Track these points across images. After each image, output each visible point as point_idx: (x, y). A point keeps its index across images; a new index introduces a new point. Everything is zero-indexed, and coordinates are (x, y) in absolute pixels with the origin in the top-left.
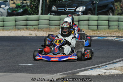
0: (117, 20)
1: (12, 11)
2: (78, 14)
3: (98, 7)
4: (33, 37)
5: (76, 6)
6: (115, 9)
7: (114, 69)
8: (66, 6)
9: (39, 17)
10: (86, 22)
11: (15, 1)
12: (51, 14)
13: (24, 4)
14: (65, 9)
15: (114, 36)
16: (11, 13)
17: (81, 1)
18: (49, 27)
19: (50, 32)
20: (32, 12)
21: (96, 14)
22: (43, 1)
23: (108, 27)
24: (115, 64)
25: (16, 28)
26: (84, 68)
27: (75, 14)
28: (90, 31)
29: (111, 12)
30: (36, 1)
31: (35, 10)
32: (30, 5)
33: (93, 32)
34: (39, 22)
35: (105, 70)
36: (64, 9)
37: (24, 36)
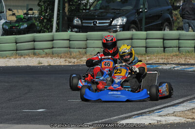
0: (177, 37)
1: (11, 28)
3: (146, 18)
4: (44, 67)
5: (111, 17)
6: (173, 20)
7: (174, 116)
8: (96, 17)
9: (53, 36)
10: (128, 42)
11: (15, 11)
12: (72, 31)
13: (29, 16)
14: (95, 23)
15: (173, 64)
16: (9, 31)
17: (120, 10)
18: (70, 51)
19: (70, 58)
20: (43, 28)
21: (144, 29)
22: (59, 11)
23: (163, 49)
24: (174, 107)
25: (17, 53)
26: (125, 114)
27: (110, 29)
29: (166, 25)
30: (48, 11)
31: (47, 24)
32: (39, 17)
35: (160, 117)
36: (92, 22)
37: (30, 66)
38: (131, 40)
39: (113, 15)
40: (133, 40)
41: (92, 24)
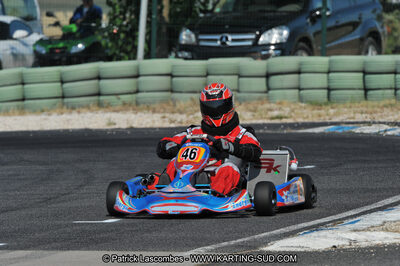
0: (392, 69)
1: (52, 51)
2: (264, 53)
4: (119, 132)
5: (256, 28)
7: (383, 230)
8: (227, 27)
9: (138, 68)
10: (291, 79)
11: (60, 17)
12: (177, 57)
14: (224, 39)
15: (384, 123)
17: (274, 12)
18: (172, 99)
19: (173, 113)
20: (117, 52)
22: (149, 14)
23: (362, 92)
24: (384, 213)
25: (63, 104)
26: (285, 226)
27: (255, 52)
28: (305, 108)
29: (371, 43)
30: (128, 15)
31: (125, 43)
32: (108, 29)
33: (316, 112)
34: (137, 84)
35: (354, 234)
37: (91, 130)
38: (296, 76)
40: (302, 75)
41: (219, 43)
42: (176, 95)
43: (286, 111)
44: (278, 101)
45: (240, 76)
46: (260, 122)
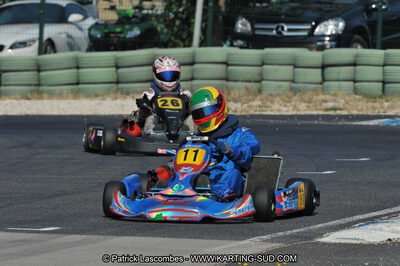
1: (107, 35)
2: (319, 43)
3: (385, 23)
5: (313, 19)
8: (283, 17)
9: (193, 55)
10: (346, 71)
11: (116, 1)
12: (232, 45)
13: (145, 12)
14: (280, 29)
16: (103, 41)
17: (331, 4)
18: (227, 88)
19: (228, 100)
20: (172, 38)
21: (379, 44)
22: (206, 2)
25: (118, 89)
27: (311, 43)
28: (359, 100)
30: (184, 2)
31: (181, 29)
32: (164, 16)
33: (370, 104)
34: (193, 71)
36: (274, 26)
38: (352, 68)
39: (316, 15)
40: (358, 67)
41: (274, 32)
42: (231, 84)
43: (341, 103)
44: (333, 93)
45: (295, 67)
46: (315, 113)
